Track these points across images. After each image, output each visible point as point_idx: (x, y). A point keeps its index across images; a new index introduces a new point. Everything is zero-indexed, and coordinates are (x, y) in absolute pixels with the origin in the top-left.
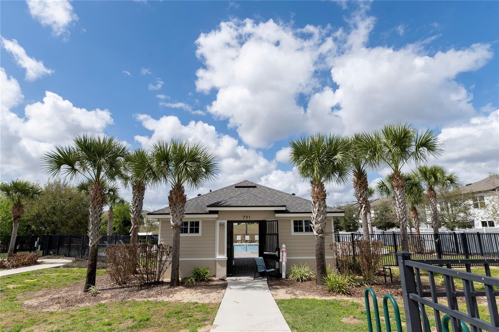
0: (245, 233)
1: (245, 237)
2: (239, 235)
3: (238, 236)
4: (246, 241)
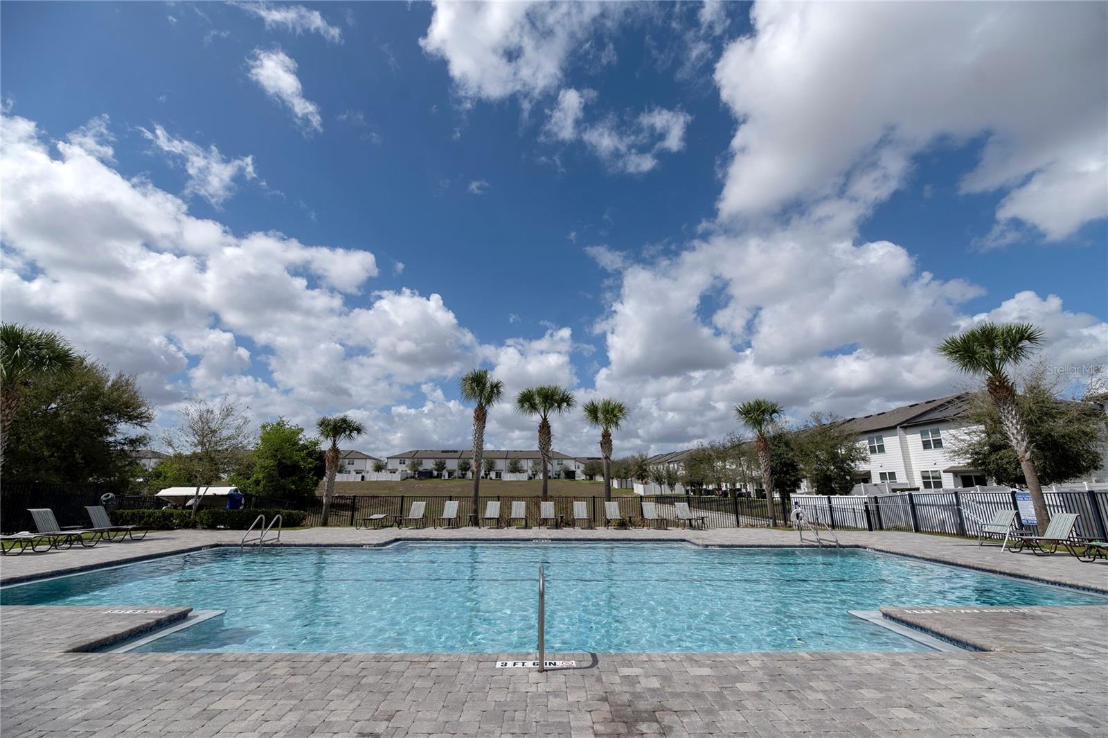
0: (541, 494)
1: (539, 507)
2: (519, 498)
3: (514, 503)
4: (544, 522)
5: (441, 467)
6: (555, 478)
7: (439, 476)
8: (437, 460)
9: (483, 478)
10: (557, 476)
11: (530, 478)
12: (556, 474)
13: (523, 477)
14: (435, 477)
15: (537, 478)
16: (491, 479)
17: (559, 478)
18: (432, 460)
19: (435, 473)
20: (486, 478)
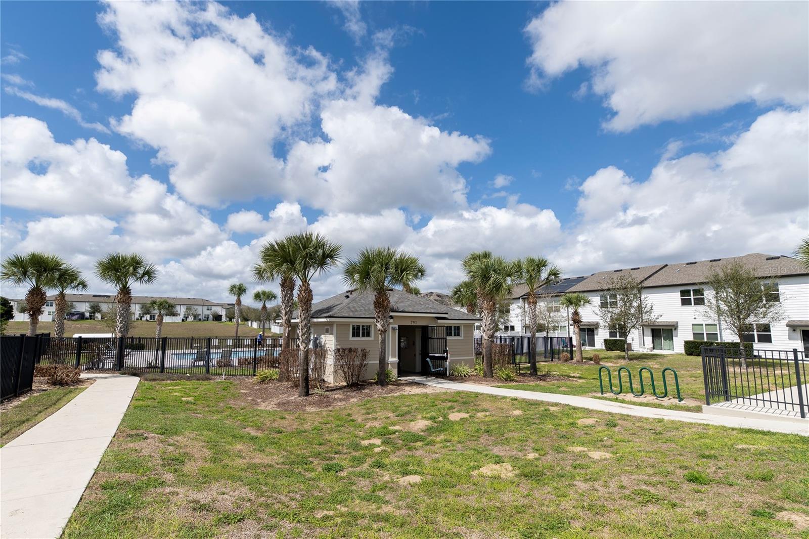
5: (95, 309)
6: (205, 320)
7: (91, 317)
8: (92, 304)
9: (138, 319)
10: (206, 319)
11: (183, 320)
12: (205, 317)
13: (178, 319)
14: (87, 319)
15: (188, 320)
16: (147, 320)
17: (208, 320)
18: (87, 304)
19: (87, 315)
20: (141, 319)
